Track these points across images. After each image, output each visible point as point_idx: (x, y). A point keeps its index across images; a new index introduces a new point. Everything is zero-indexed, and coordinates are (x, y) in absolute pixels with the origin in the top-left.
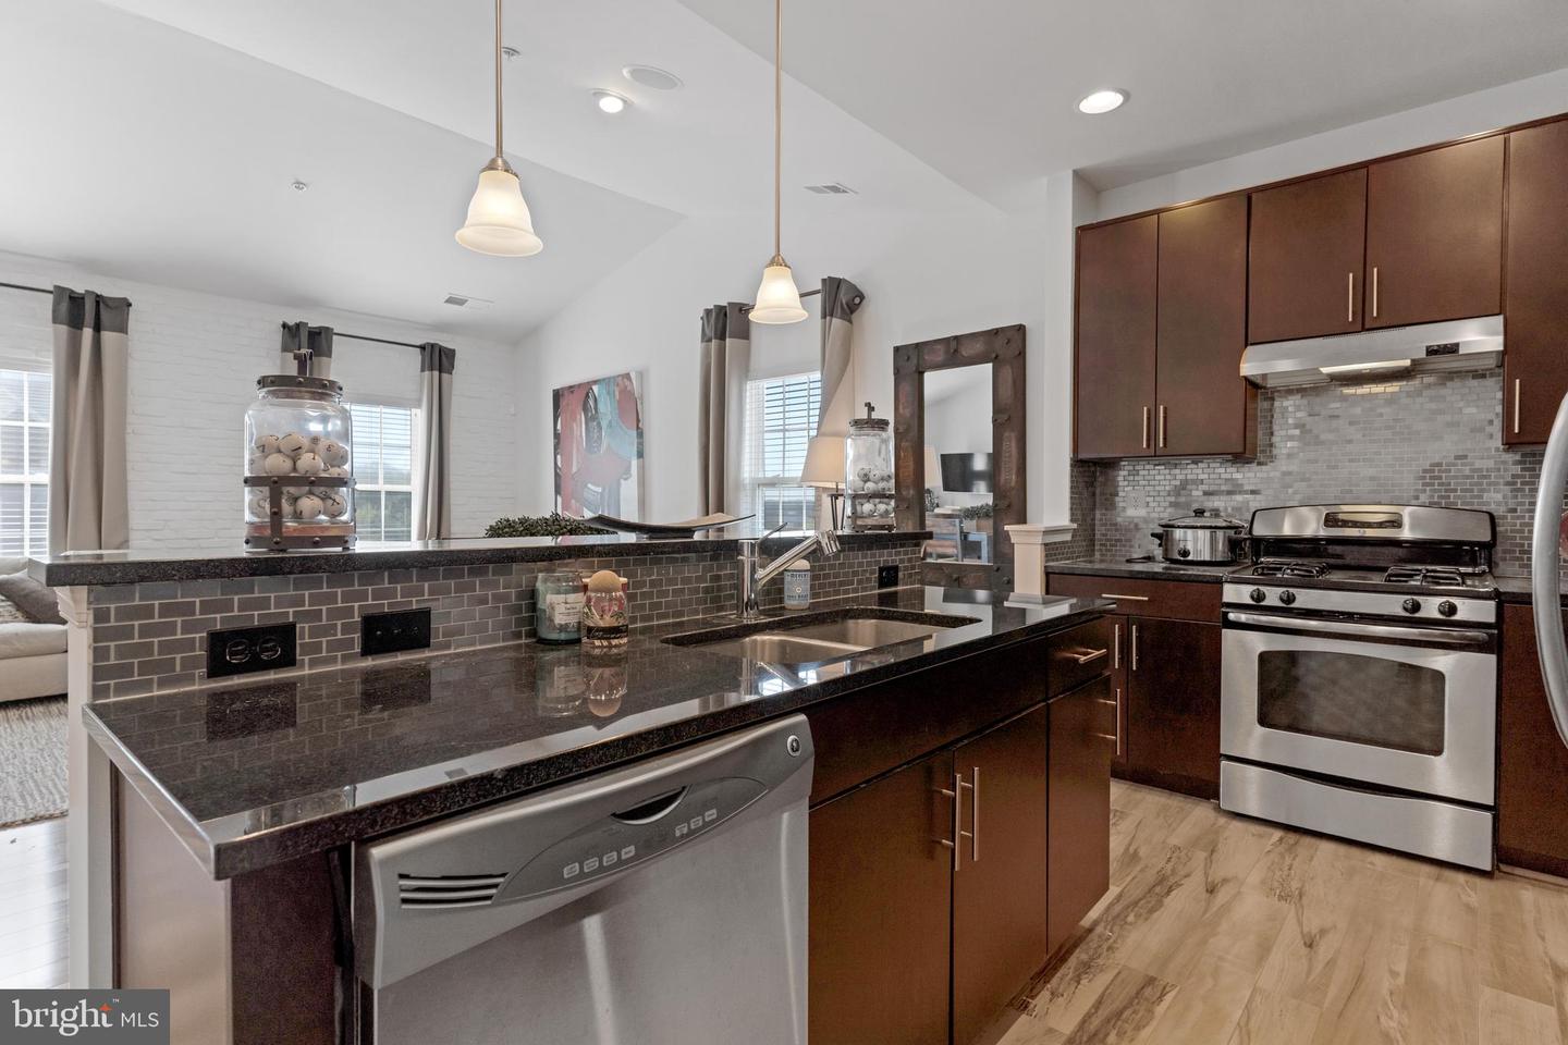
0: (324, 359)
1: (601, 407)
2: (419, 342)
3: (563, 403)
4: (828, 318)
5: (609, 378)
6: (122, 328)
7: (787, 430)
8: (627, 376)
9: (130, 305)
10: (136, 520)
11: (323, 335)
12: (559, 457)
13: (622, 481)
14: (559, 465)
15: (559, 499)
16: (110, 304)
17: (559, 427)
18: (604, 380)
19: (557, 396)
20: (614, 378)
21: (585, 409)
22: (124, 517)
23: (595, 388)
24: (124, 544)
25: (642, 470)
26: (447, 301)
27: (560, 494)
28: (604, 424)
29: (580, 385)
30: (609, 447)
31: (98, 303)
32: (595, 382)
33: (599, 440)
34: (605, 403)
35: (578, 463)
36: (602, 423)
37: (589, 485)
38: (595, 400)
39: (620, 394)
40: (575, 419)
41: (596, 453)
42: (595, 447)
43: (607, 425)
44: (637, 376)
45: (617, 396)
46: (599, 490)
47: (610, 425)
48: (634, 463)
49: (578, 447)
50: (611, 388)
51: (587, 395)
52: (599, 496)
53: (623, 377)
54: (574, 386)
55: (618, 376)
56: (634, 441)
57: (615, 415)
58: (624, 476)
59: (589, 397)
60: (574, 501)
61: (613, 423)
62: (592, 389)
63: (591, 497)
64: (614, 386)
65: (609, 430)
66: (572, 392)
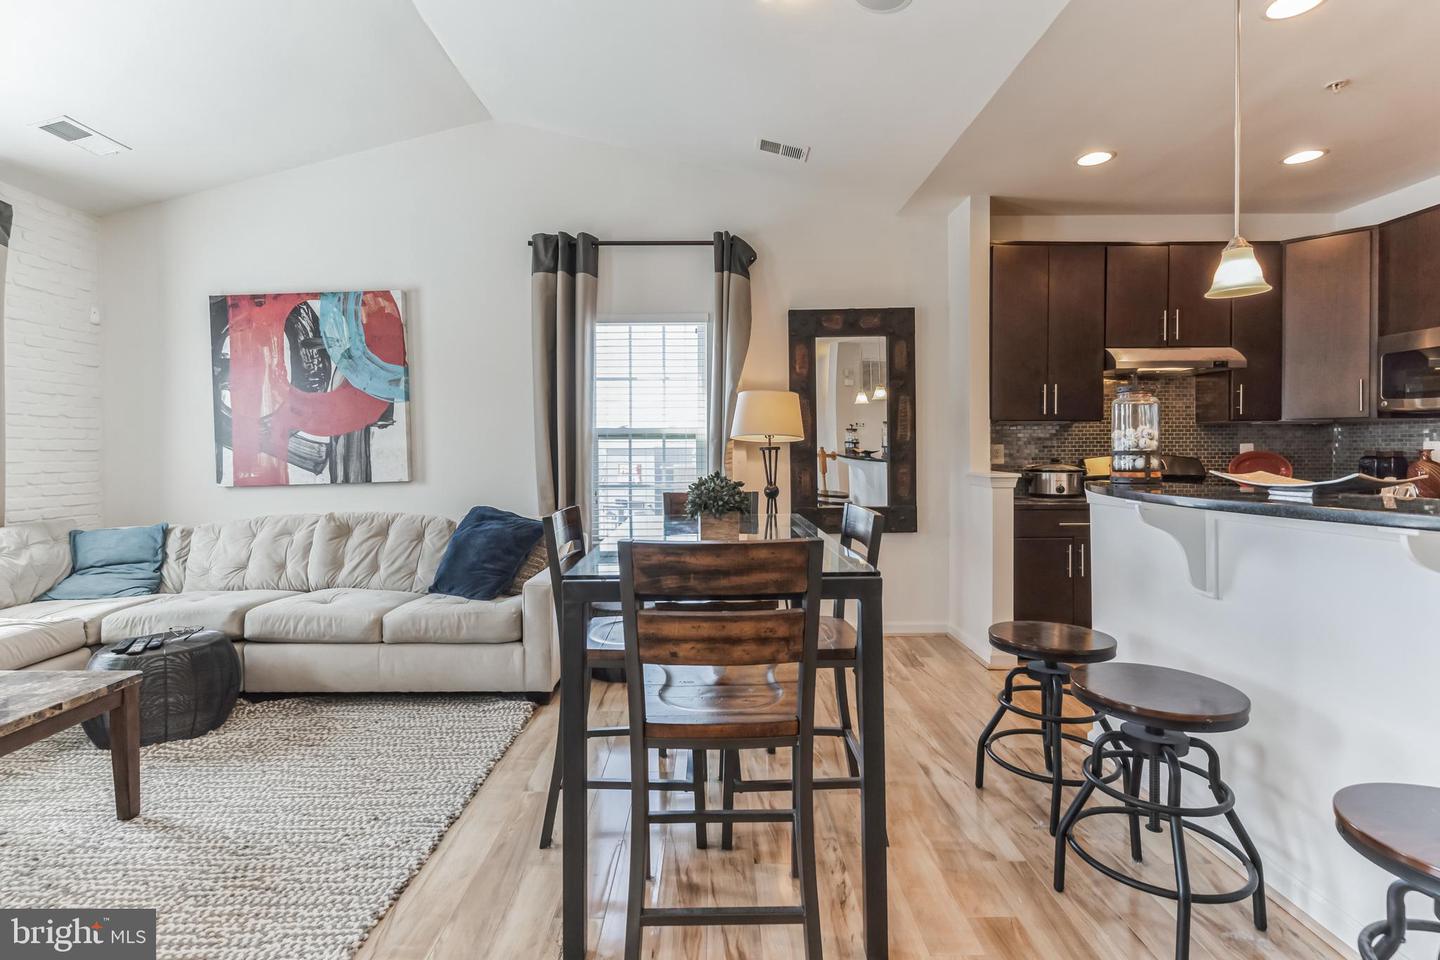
1: (328, 329)
3: (236, 318)
5: (346, 294)
7: (668, 379)
8: (387, 295)
12: (225, 394)
13: (374, 429)
14: (227, 401)
15: (228, 455)
17: (226, 349)
18: (333, 293)
19: (222, 309)
20: (357, 295)
21: (291, 328)
23: (315, 305)
25: (409, 412)
27: (230, 445)
28: (335, 353)
29: (277, 297)
30: (346, 384)
32: (316, 296)
33: (325, 374)
34: (338, 325)
35: (274, 401)
36: (330, 351)
37: (301, 434)
38: (315, 320)
39: (369, 315)
40: (267, 342)
41: (315, 390)
42: (315, 382)
43: (343, 355)
44: (405, 295)
45: (363, 318)
46: (326, 440)
47: (348, 355)
48: (400, 408)
49: (274, 382)
50: (351, 306)
51: (296, 311)
52: (324, 449)
53: (376, 294)
54: (264, 296)
55: (365, 293)
56: (399, 380)
57: (358, 343)
58: (380, 423)
59: (300, 314)
60: (264, 455)
61: (356, 353)
62: (306, 303)
63: (305, 450)
64: (357, 304)
65: (345, 361)
66: (260, 304)
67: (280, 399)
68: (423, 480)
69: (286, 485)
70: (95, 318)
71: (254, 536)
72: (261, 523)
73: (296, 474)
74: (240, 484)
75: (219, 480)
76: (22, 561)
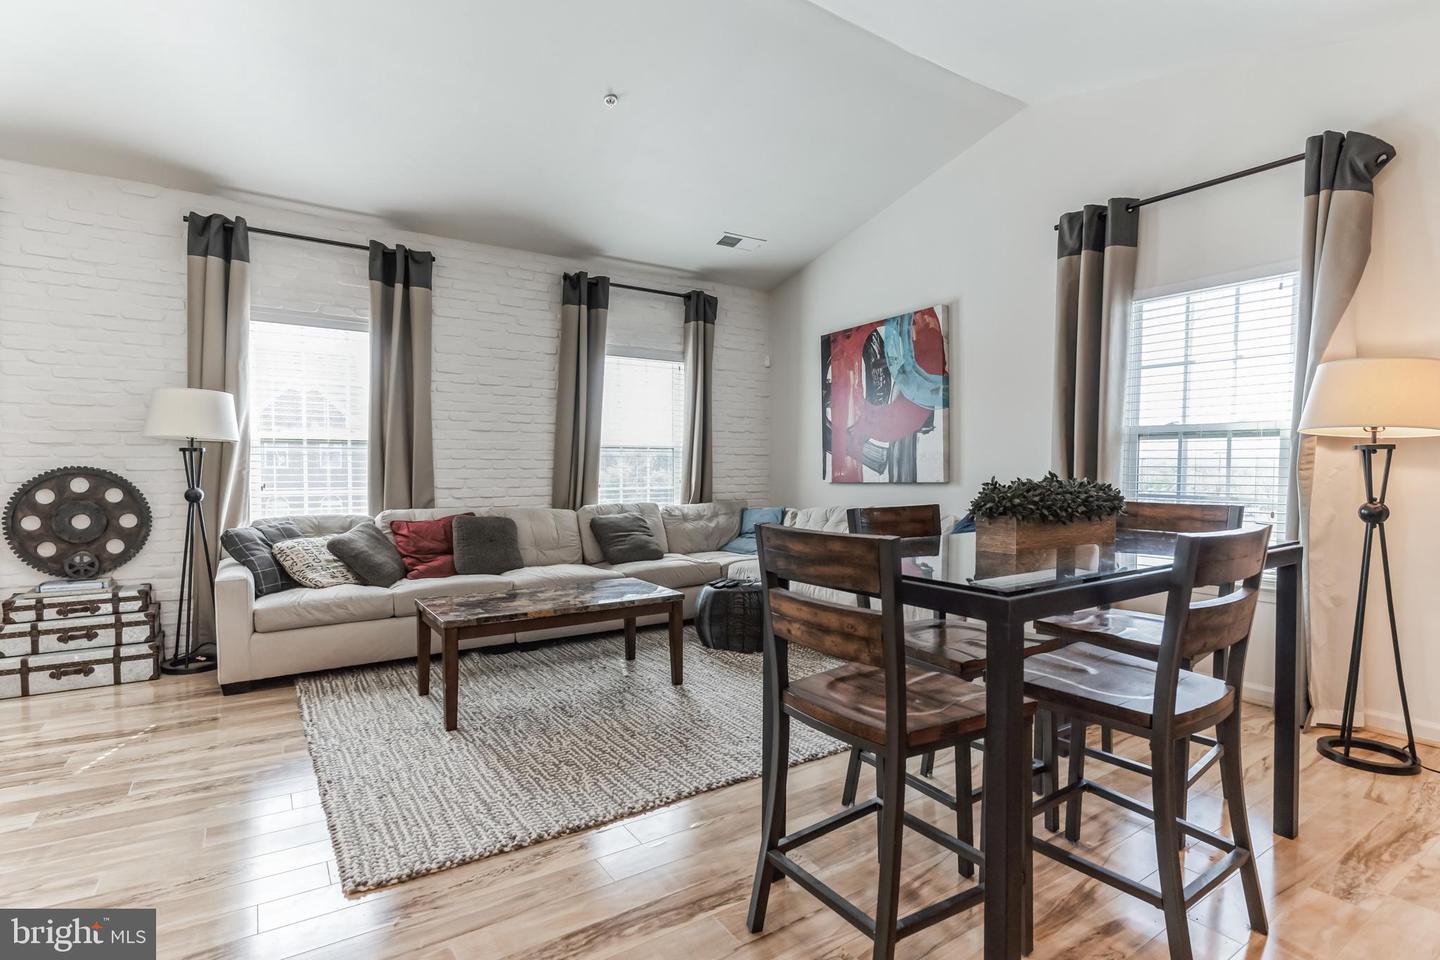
0: (601, 310)
1: (890, 351)
2: (683, 291)
3: (835, 350)
4: (1323, 194)
5: (902, 317)
6: (428, 285)
8: (931, 312)
9: (434, 259)
10: (441, 478)
11: (600, 286)
12: (829, 410)
13: (919, 435)
14: (829, 417)
15: (829, 456)
16: (417, 258)
17: (829, 376)
18: (894, 318)
19: (828, 343)
20: (910, 315)
21: (867, 352)
22: (430, 476)
23: (882, 330)
24: (430, 503)
25: (948, 419)
26: (720, 243)
27: (831, 451)
28: (894, 369)
29: (858, 328)
30: (901, 396)
31: (406, 258)
32: (882, 323)
33: (887, 388)
34: (896, 345)
35: (855, 416)
36: (891, 369)
37: (871, 440)
38: (881, 343)
39: (918, 333)
40: (852, 367)
41: (881, 403)
42: (880, 397)
43: (899, 371)
44: (947, 309)
45: (914, 335)
46: (886, 445)
47: (903, 370)
48: (939, 413)
49: (856, 398)
50: (906, 327)
51: (870, 339)
52: (885, 452)
53: (923, 312)
54: (851, 330)
55: (916, 313)
56: (939, 388)
57: (910, 359)
58: (924, 429)
59: (872, 340)
60: (849, 458)
61: (908, 368)
62: (876, 331)
63: (873, 454)
64: (909, 324)
65: (901, 376)
66: (848, 337)
67: (859, 412)
68: (959, 482)
69: (861, 483)
70: (767, 363)
72: (832, 511)
73: (869, 475)
74: (836, 481)
75: (822, 478)
76: (713, 525)
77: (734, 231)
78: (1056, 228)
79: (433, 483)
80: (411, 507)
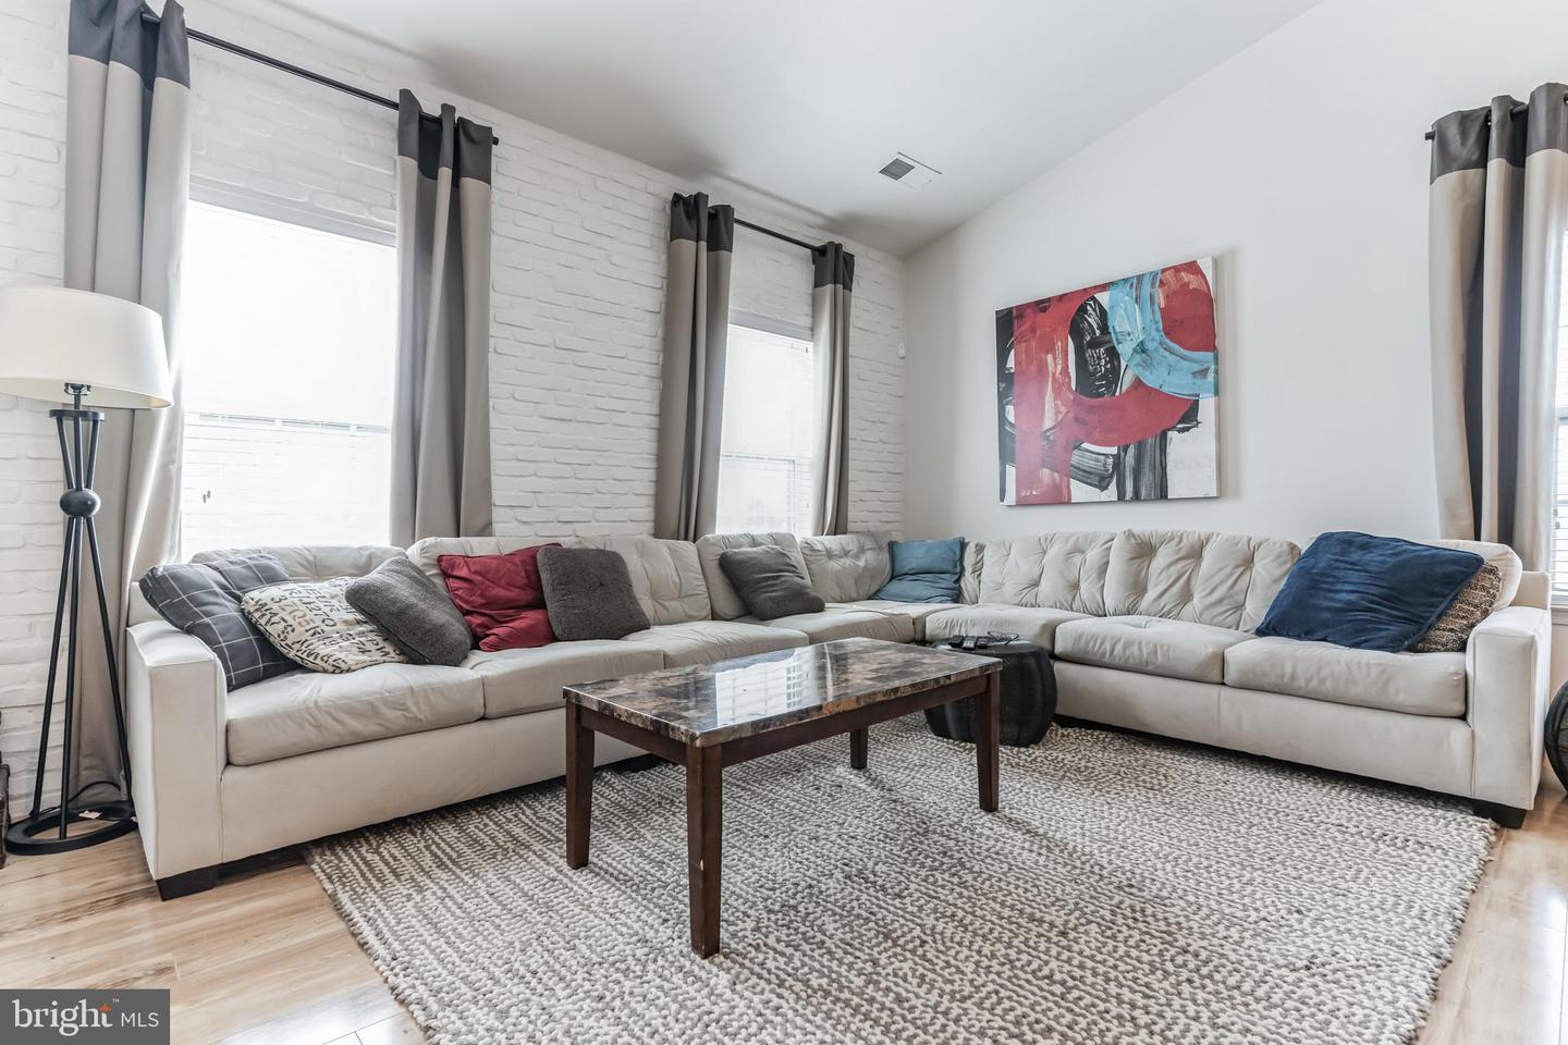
0: (724, 253)
1: (1117, 323)
3: (1020, 328)
5: (1140, 278)
6: (485, 177)
8: (1192, 267)
9: (495, 140)
10: (502, 491)
11: (724, 219)
12: (1010, 409)
13: (1172, 434)
14: (1012, 417)
15: (1011, 471)
17: (1011, 363)
18: (1125, 280)
19: (1007, 323)
20: (1154, 275)
21: (1076, 330)
22: (487, 483)
23: (1104, 298)
24: (486, 530)
25: (1224, 411)
26: (884, 171)
27: (1013, 462)
28: (1125, 350)
29: (1061, 298)
30: (1138, 384)
31: (456, 131)
32: (1104, 287)
33: (1114, 375)
34: (1130, 317)
35: (1057, 412)
36: (1120, 348)
37: (1085, 445)
38: (1103, 315)
39: (1167, 297)
40: (1051, 349)
41: (1102, 395)
42: (1101, 386)
43: (1135, 350)
44: (1216, 263)
45: (1161, 300)
46: (1113, 450)
47: (1141, 348)
48: (1207, 406)
49: (1057, 392)
50: (1146, 290)
51: (1082, 310)
52: (1110, 461)
53: (1177, 269)
54: (1049, 300)
55: (1164, 271)
56: (1207, 370)
57: (1154, 333)
58: (1180, 426)
59: (1086, 312)
60: (1046, 472)
61: (1150, 346)
62: (1093, 298)
63: (1089, 463)
64: (1153, 286)
65: (1138, 357)
66: (1044, 310)
67: (1063, 409)
68: (1237, 495)
69: (1069, 503)
70: (902, 352)
71: (1045, 552)
73: (1079, 491)
74: (1022, 503)
75: (1002, 499)
76: (861, 563)
77: (911, 153)
78: (1429, 136)
79: (490, 498)
80: (458, 536)
